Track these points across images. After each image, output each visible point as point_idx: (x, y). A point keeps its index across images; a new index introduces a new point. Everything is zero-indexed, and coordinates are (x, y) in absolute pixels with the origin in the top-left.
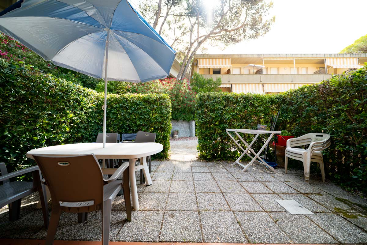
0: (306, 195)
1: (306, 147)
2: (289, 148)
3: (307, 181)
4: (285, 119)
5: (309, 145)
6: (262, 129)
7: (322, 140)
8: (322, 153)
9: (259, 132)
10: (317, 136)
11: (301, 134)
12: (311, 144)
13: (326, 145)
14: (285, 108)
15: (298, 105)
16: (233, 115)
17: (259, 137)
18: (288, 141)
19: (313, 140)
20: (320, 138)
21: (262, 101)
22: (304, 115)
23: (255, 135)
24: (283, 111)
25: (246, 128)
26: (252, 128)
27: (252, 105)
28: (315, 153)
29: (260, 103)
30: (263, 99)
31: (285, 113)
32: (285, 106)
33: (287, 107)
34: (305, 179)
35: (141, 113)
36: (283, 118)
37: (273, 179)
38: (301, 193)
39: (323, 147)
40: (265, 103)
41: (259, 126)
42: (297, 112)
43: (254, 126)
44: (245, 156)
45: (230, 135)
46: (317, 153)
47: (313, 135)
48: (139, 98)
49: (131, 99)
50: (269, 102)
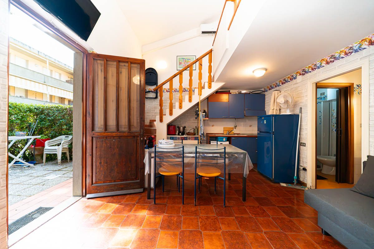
0: (59, 170)
1: (59, 145)
2: (47, 147)
3: (59, 164)
4: (43, 126)
5: (60, 143)
6: (22, 135)
7: (68, 139)
8: (68, 147)
9: (15, 138)
10: (66, 137)
11: (56, 136)
12: (62, 143)
13: (70, 142)
14: (43, 117)
15: (54, 117)
18: (46, 143)
19: (63, 140)
20: (67, 138)
21: (20, 110)
22: (58, 124)
24: (41, 119)
28: (65, 147)
29: (17, 111)
30: (21, 108)
31: (43, 121)
32: (43, 116)
33: (45, 116)
34: (58, 163)
36: (41, 125)
37: (35, 171)
38: (56, 171)
39: (69, 143)
40: (23, 112)
41: (18, 133)
42: (53, 122)
46: (66, 147)
47: (63, 137)
50: (27, 111)
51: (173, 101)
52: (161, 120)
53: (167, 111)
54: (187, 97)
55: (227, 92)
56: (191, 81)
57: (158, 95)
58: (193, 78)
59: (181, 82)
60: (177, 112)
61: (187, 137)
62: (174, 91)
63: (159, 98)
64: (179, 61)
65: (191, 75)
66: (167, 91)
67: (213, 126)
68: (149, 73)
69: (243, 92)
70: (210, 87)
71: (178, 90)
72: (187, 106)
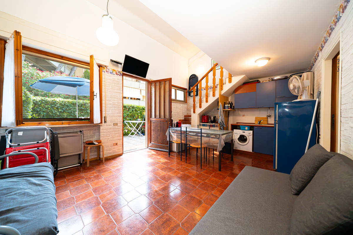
6: (139, 121)
9: (138, 122)
16: (128, 114)
17: (138, 124)
23: (136, 123)
25: (133, 120)
26: (135, 120)
27: (136, 110)
30: (140, 108)
35: (71, 112)
40: (140, 110)
41: (138, 119)
43: (136, 119)
44: (132, 133)
45: (126, 123)
48: (68, 102)
49: (62, 102)
50: (142, 109)
51: (202, 98)
52: (194, 112)
53: (198, 105)
54: (211, 93)
55: (255, 82)
56: (214, 80)
57: (199, 93)
58: (216, 77)
59: (207, 82)
60: (205, 105)
61: (215, 125)
62: (210, 88)
63: (199, 95)
64: (213, 63)
65: (214, 75)
66: (204, 89)
67: (243, 116)
68: (192, 79)
69: (276, 78)
70: (230, 81)
71: (212, 87)
72: (212, 100)
